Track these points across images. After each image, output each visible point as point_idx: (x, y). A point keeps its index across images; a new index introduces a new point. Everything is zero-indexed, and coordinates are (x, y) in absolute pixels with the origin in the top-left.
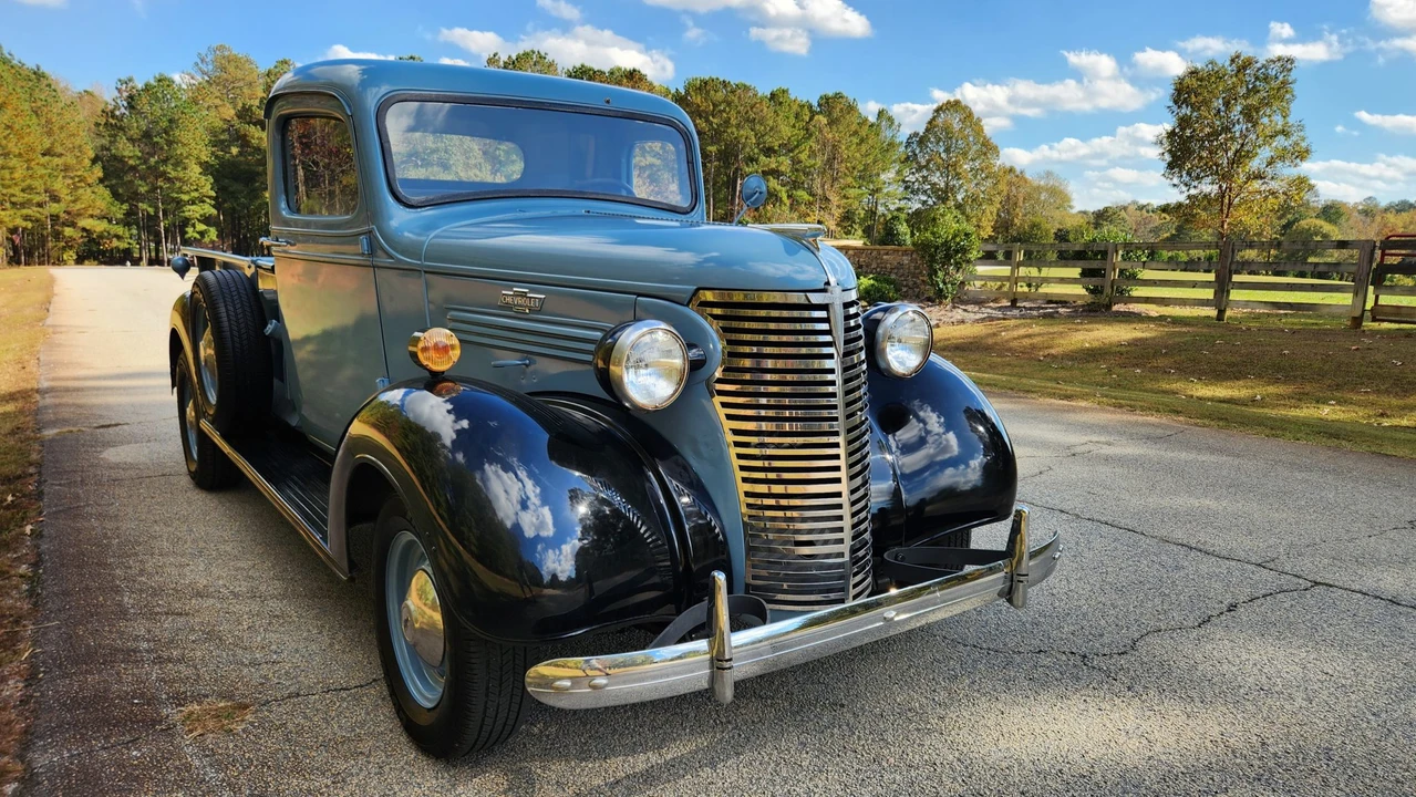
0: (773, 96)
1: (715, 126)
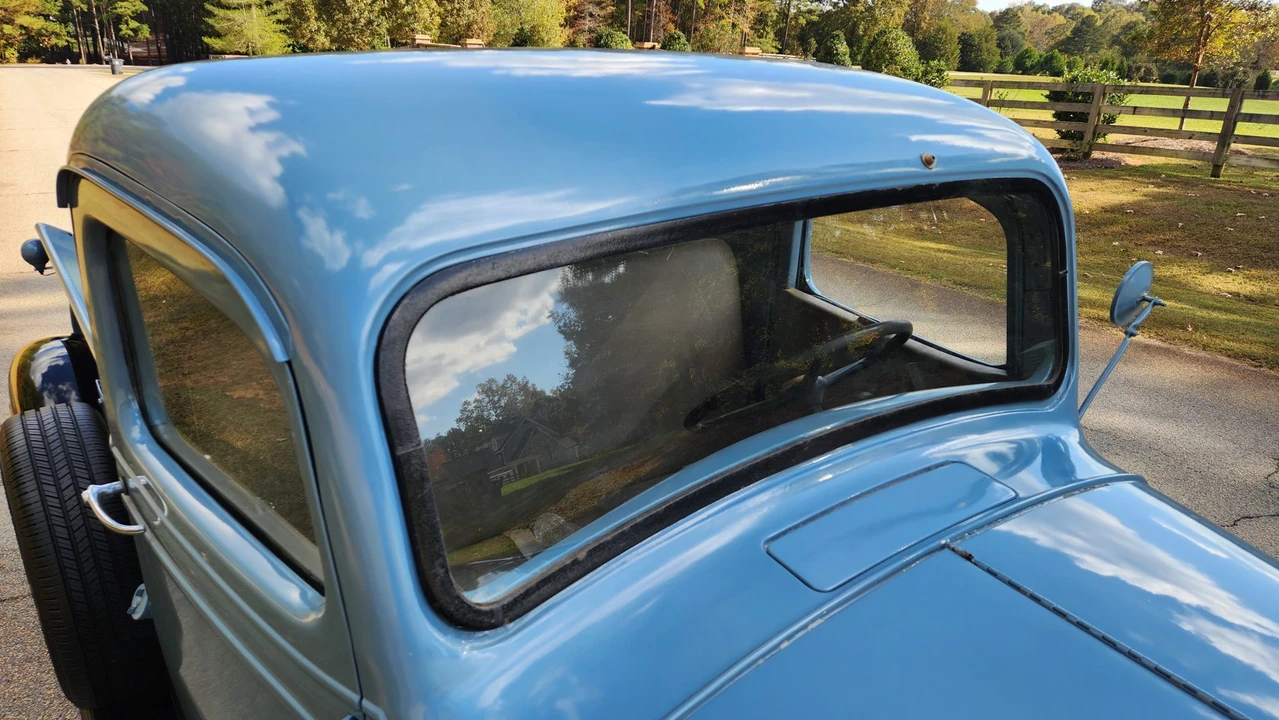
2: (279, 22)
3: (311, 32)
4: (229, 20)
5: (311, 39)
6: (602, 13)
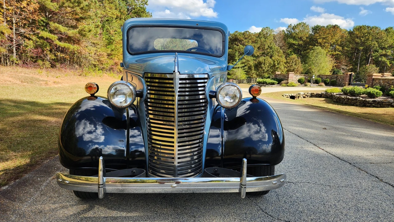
0: (386, 30)
1: (363, 41)
2: (245, 71)
3: (252, 73)
4: (233, 71)
5: (252, 75)
6: (348, 68)
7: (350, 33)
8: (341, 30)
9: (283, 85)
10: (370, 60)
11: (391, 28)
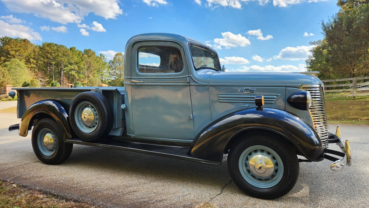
1: (53, 56)
6: (44, 80)
7: (41, 48)
8: (32, 45)
9: (3, 99)
10: (62, 73)
11: (74, 48)
